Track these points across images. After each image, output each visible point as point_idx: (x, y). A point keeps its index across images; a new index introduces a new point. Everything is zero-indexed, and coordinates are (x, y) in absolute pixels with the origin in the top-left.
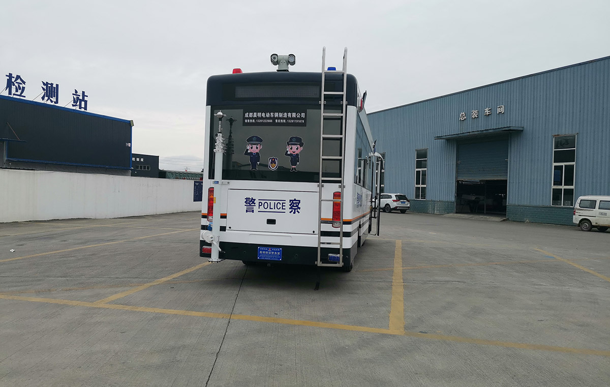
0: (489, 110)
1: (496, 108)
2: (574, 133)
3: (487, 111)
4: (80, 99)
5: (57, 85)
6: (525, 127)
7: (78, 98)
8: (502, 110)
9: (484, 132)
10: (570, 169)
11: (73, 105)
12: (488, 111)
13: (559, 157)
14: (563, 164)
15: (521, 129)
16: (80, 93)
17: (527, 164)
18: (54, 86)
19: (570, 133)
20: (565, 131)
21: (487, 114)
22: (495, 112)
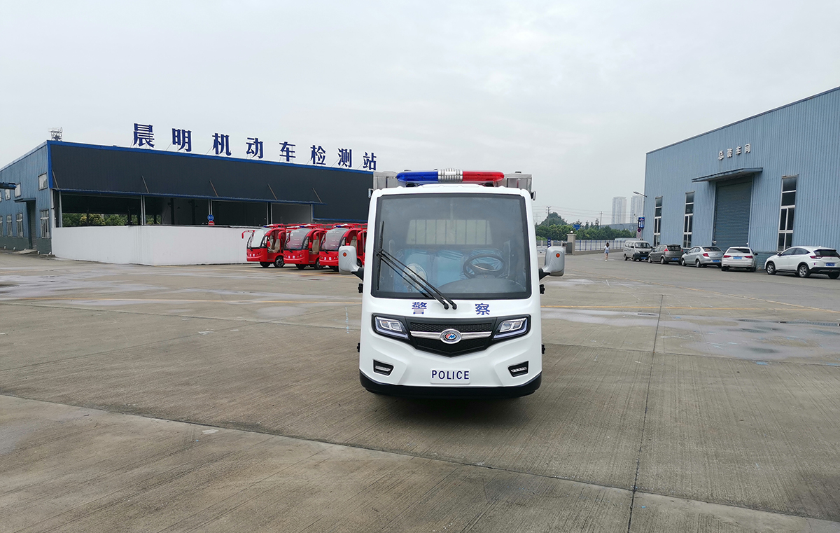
4: (370, 161)
5: (351, 150)
7: (368, 160)
11: (364, 167)
16: (369, 155)
18: (348, 151)
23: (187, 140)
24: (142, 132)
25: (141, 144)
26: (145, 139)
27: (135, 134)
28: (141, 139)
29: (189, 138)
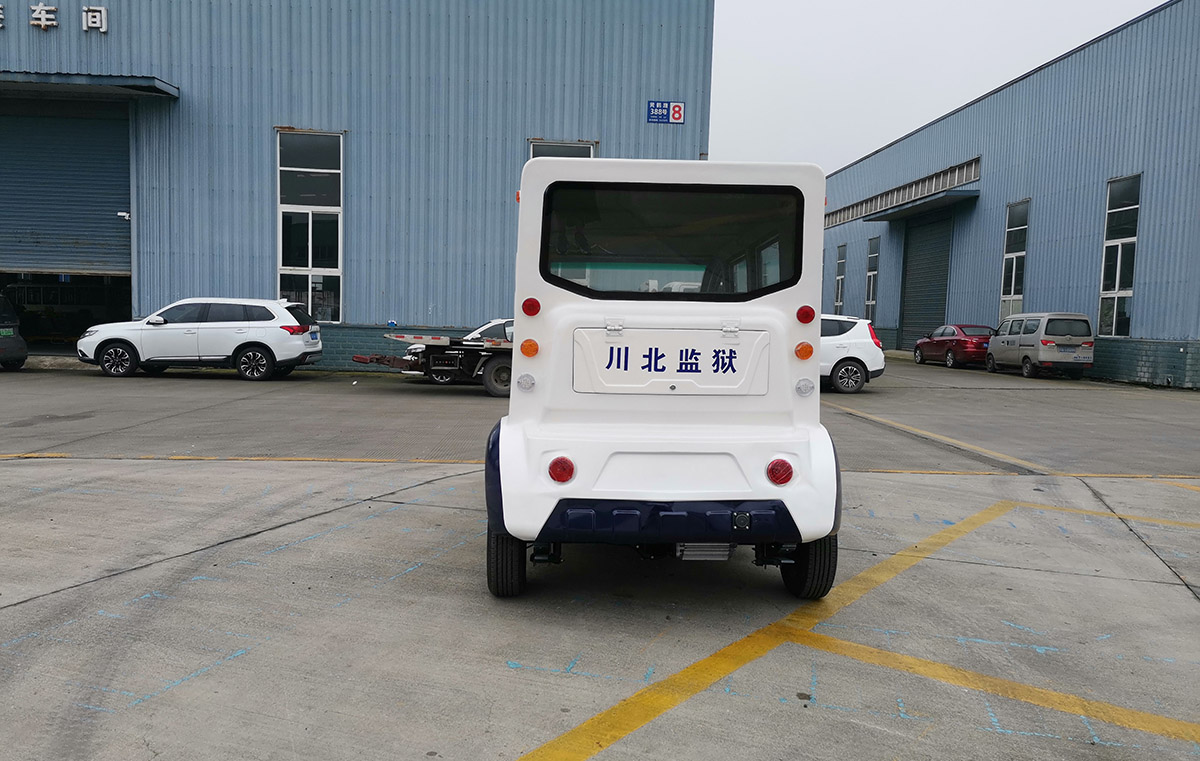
0: (48, 12)
1: (74, 12)
2: (336, 127)
3: (41, 13)
6: (185, 88)
8: (101, 21)
9: (53, 80)
10: (327, 226)
12: (44, 16)
13: (293, 190)
14: (309, 209)
15: (174, 92)
17: (197, 202)
19: (325, 128)
20: (311, 121)
21: (43, 23)
22: (74, 24)
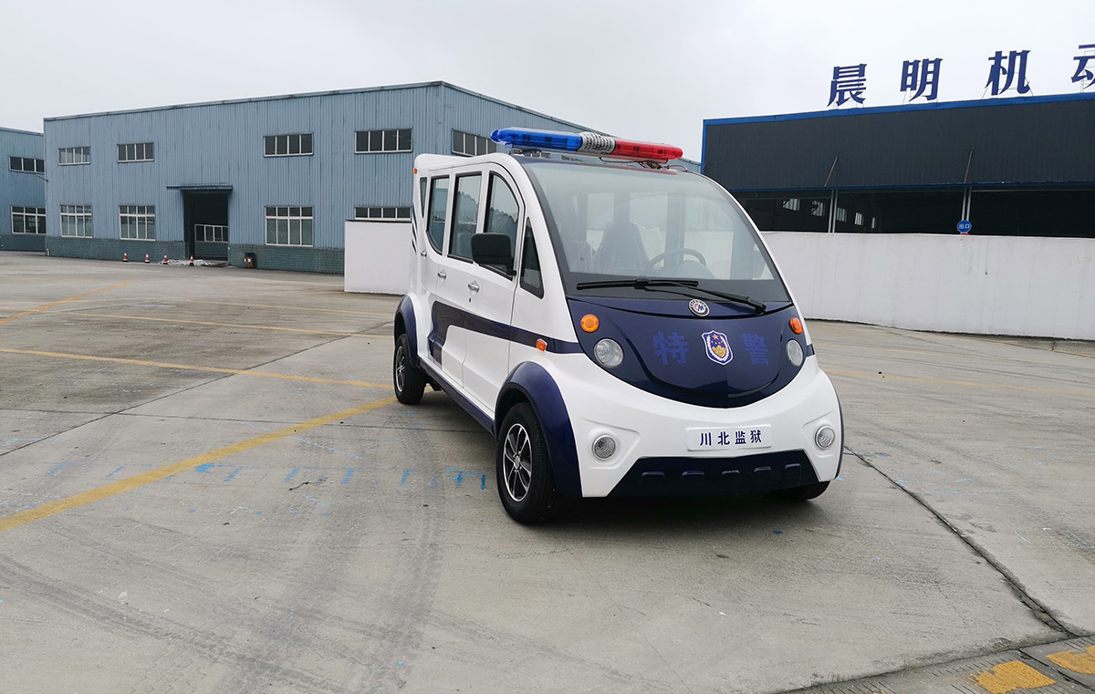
23: (930, 78)
24: (847, 79)
25: (842, 101)
26: (850, 90)
27: (834, 84)
28: (842, 93)
29: (936, 73)
